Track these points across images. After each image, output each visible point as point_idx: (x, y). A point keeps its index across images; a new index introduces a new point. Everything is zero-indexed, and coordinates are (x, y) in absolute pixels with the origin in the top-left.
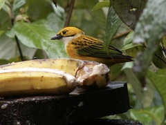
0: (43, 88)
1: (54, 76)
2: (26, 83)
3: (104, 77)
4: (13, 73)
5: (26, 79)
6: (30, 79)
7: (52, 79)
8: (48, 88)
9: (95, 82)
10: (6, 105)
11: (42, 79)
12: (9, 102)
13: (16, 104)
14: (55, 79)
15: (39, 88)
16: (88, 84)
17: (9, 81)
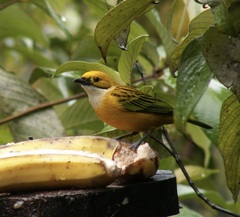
0: (69, 178)
1: (87, 161)
2: (45, 171)
3: (153, 163)
4: (26, 156)
5: (44, 165)
6: (51, 166)
7: (83, 165)
8: (77, 178)
9: (142, 170)
10: (21, 203)
11: (68, 165)
12: (25, 199)
13: (36, 201)
14: (89, 165)
15: (63, 179)
16: (132, 172)
17: (21, 168)
